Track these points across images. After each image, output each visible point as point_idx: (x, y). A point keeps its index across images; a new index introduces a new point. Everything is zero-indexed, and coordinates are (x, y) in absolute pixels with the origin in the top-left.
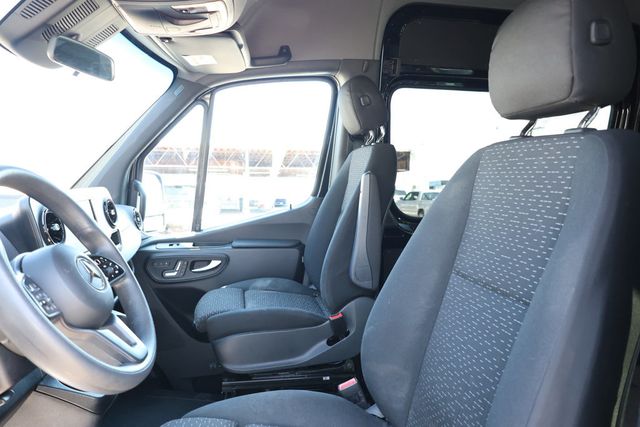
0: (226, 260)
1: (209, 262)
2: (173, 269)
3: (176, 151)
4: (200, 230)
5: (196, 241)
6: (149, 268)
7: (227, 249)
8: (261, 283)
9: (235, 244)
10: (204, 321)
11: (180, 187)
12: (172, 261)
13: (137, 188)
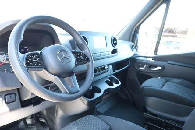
0: (164, 68)
1: (156, 67)
2: (143, 67)
3: (174, 29)
4: (156, 54)
5: (153, 58)
6: (135, 65)
7: (165, 63)
8: (175, 80)
9: (169, 62)
10: (143, 88)
11: (172, 42)
12: (143, 64)
13: (136, 36)
